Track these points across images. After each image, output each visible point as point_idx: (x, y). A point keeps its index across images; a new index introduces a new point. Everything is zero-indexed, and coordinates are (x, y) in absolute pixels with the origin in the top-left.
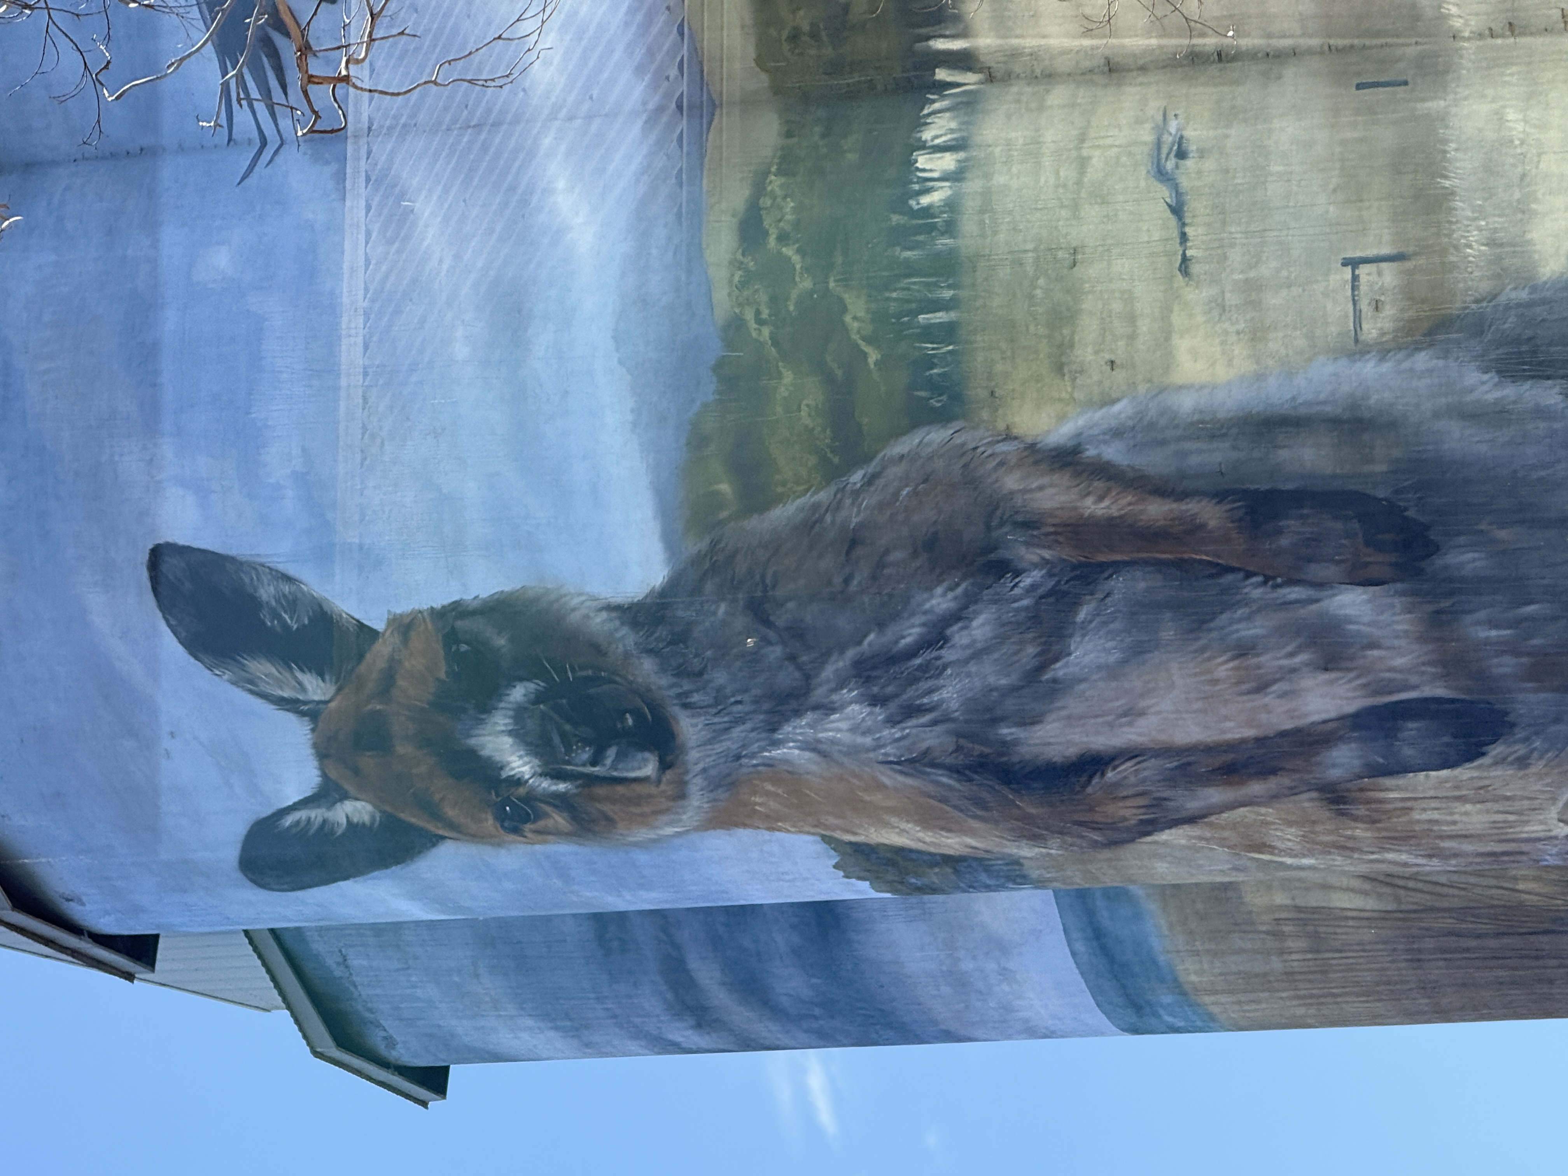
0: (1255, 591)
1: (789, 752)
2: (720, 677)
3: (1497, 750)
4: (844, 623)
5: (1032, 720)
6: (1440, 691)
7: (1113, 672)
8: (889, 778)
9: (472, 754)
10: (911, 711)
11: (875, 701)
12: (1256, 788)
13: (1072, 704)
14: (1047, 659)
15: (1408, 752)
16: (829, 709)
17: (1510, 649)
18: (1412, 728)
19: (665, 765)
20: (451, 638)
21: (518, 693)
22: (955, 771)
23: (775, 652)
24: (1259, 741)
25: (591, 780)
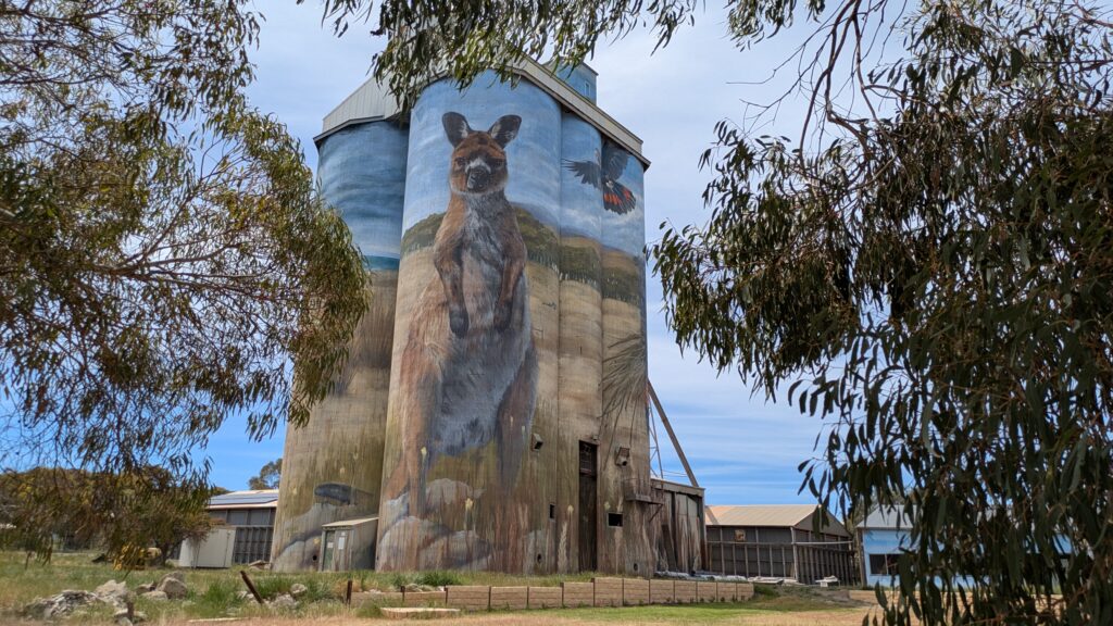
0: (495, 299)
1: (470, 211)
2: (488, 203)
3: (454, 335)
4: (497, 227)
5: (472, 254)
6: (470, 327)
7: (481, 271)
8: (461, 227)
9: (476, 157)
10: (477, 235)
11: (480, 229)
12: (450, 291)
13: (475, 262)
14: (485, 260)
15: (455, 319)
16: (479, 220)
17: (478, 341)
18: (462, 321)
19: (470, 190)
20: (501, 161)
21: (489, 169)
22: (461, 239)
23: (492, 214)
24: (462, 294)
25: (468, 176)
